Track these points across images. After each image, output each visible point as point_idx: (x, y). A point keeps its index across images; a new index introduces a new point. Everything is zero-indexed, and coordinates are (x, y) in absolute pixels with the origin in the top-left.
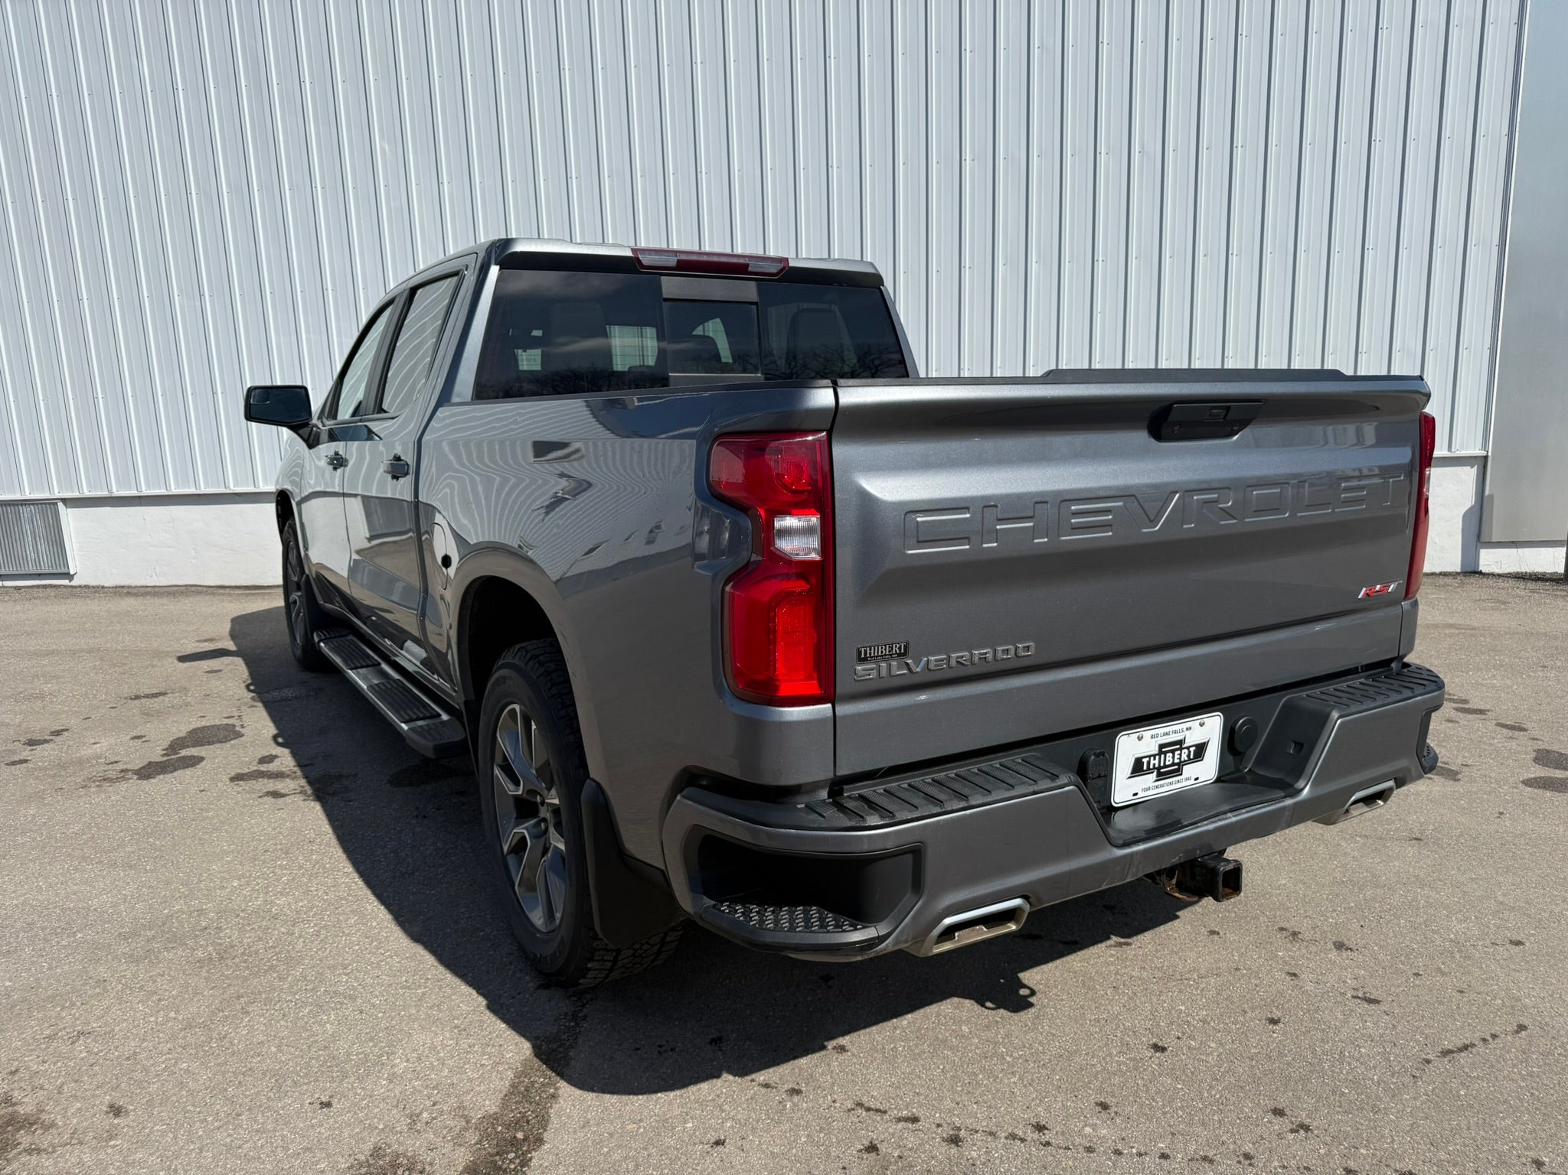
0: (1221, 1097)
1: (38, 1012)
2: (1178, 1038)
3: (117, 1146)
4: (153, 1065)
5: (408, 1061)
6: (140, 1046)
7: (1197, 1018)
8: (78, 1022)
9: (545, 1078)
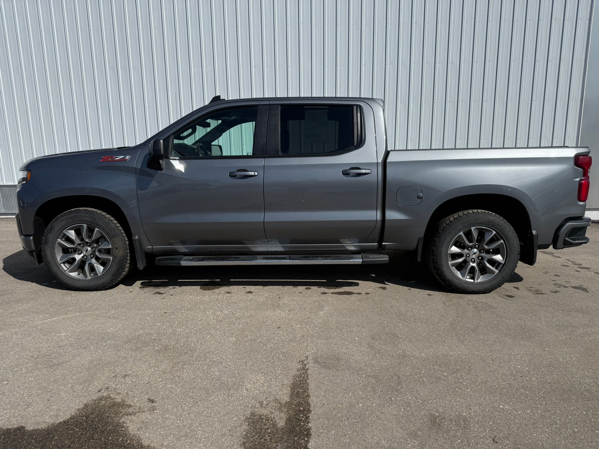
0: (543, 396)
1: (106, 368)
2: (521, 377)
3: (158, 413)
4: (157, 386)
5: (250, 384)
6: (150, 380)
7: (525, 370)
8: (123, 371)
9: (302, 390)
